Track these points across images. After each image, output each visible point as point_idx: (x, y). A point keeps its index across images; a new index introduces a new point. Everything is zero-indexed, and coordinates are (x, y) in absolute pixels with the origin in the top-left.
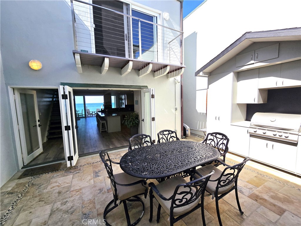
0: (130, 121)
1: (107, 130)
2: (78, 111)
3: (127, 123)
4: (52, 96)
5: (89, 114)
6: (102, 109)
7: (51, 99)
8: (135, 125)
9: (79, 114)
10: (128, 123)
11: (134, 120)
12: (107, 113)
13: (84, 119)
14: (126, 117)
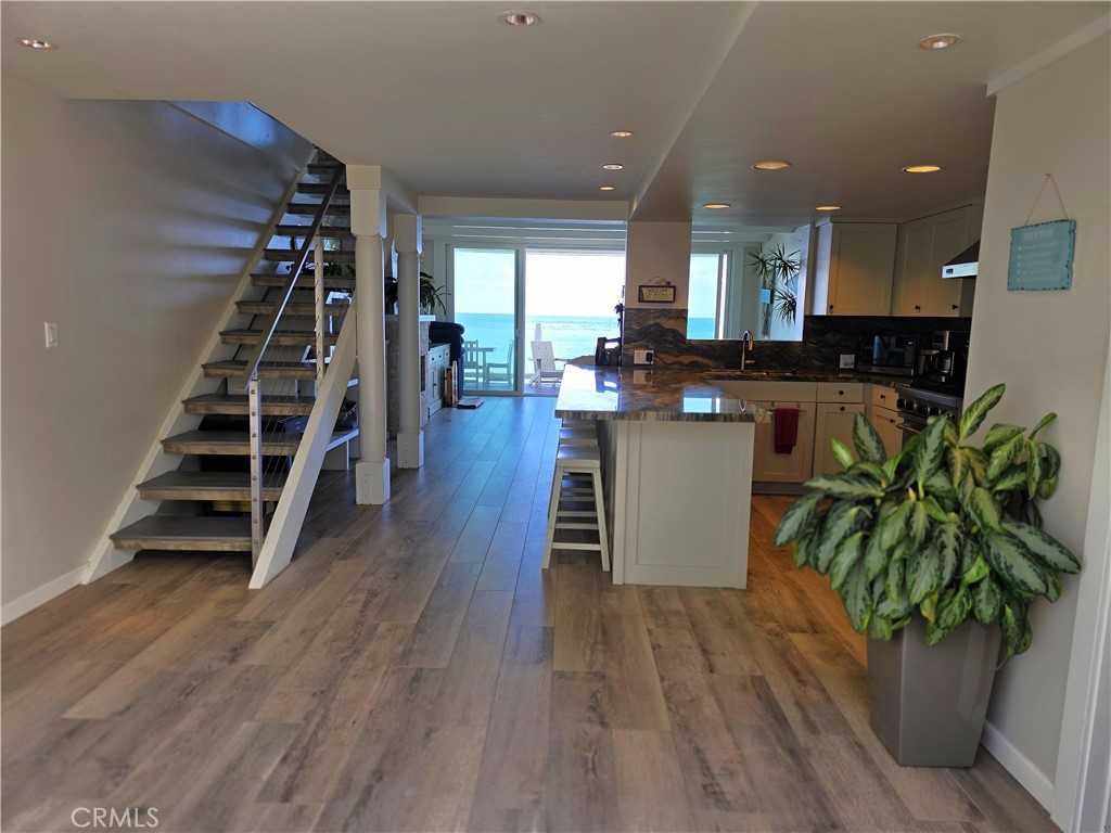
0: (907, 536)
1: (602, 547)
2: (485, 350)
3: (859, 562)
4: (263, 215)
5: (544, 375)
6: (602, 341)
7: (248, 240)
8: (987, 611)
9: (492, 370)
10: (875, 560)
11: (974, 537)
12: (639, 377)
13: (507, 402)
14: (845, 456)
